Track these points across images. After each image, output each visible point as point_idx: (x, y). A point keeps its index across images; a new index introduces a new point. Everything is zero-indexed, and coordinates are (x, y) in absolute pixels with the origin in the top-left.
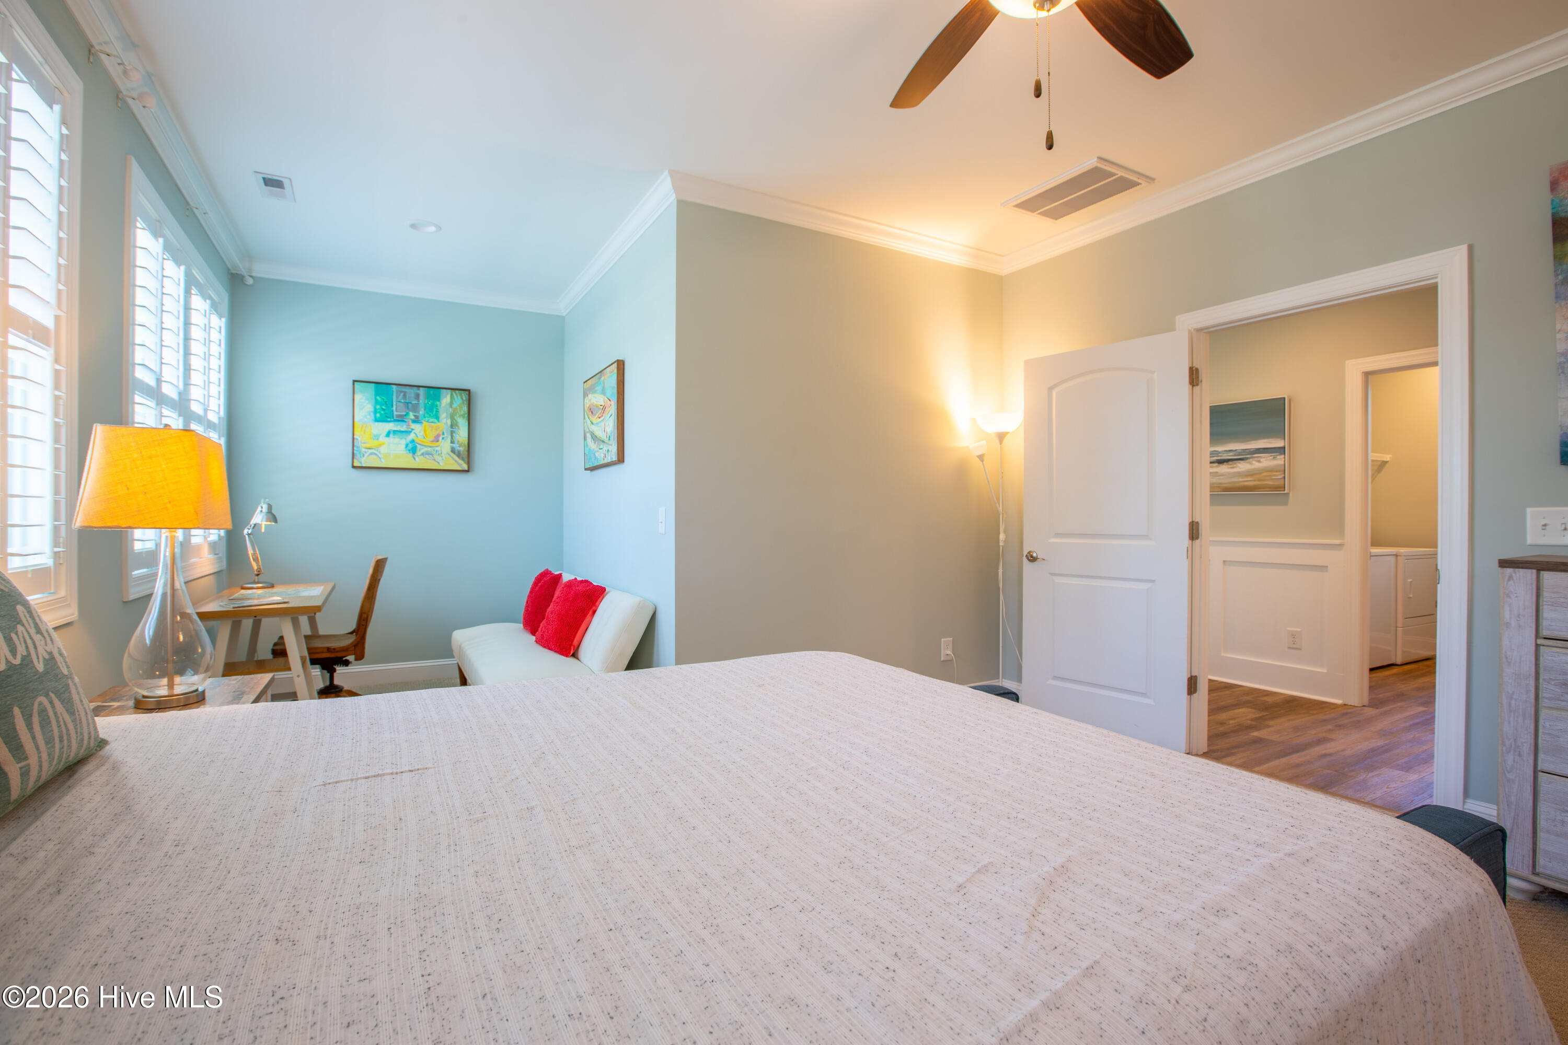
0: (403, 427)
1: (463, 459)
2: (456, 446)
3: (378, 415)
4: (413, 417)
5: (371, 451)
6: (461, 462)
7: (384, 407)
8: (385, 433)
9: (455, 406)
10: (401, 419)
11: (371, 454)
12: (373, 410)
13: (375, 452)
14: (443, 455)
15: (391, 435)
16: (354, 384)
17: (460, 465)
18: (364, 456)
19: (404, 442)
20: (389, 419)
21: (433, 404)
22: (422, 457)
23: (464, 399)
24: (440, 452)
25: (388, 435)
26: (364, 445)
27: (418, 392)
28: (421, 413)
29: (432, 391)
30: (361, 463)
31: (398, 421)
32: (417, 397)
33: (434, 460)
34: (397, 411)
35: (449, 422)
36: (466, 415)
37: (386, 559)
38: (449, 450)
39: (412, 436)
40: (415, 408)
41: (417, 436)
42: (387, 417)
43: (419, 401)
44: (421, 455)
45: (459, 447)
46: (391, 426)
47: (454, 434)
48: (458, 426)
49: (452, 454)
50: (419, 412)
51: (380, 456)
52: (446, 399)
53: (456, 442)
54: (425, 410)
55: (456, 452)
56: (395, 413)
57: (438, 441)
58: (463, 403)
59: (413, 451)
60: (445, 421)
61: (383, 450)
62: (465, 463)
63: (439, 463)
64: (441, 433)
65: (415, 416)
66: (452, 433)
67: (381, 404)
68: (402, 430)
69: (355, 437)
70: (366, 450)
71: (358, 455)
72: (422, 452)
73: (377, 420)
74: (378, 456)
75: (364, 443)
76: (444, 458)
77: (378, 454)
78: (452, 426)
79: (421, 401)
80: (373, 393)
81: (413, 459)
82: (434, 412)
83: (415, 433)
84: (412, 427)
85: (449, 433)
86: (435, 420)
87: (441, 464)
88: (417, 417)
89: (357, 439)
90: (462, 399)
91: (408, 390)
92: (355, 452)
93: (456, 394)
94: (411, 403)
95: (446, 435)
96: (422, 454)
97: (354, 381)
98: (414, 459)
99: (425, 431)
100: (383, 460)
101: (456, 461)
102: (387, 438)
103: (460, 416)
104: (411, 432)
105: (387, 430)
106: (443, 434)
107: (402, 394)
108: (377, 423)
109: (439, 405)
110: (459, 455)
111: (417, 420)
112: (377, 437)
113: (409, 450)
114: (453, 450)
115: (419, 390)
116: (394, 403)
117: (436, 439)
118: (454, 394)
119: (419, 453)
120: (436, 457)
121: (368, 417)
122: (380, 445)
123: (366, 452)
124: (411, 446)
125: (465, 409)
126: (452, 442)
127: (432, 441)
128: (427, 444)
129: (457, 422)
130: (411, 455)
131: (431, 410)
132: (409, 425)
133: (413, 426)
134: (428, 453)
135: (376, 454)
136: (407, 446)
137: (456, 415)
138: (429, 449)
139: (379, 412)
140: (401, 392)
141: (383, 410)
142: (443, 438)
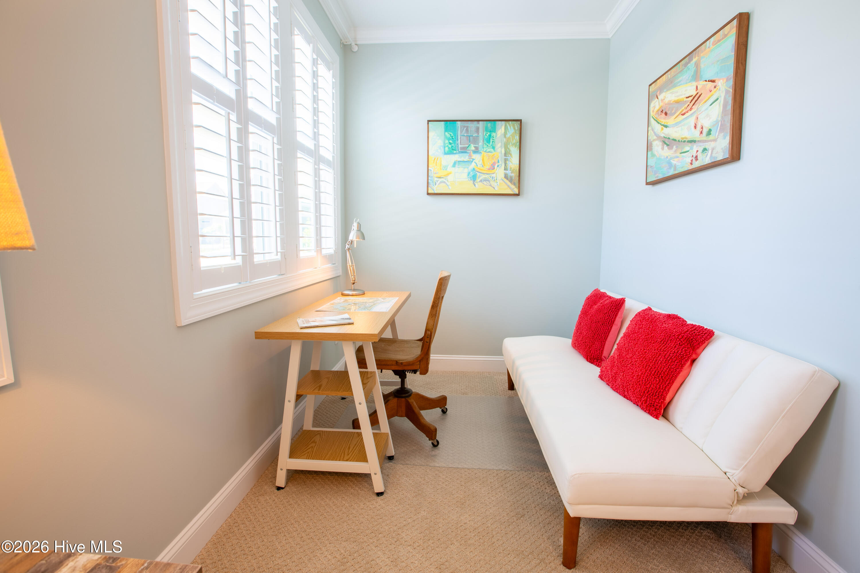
0: (465, 157)
1: (514, 184)
2: (509, 172)
3: (447, 149)
4: (474, 149)
5: (441, 180)
6: (513, 187)
7: (451, 141)
8: (452, 164)
9: (508, 135)
10: (464, 150)
11: (441, 182)
12: (442, 145)
13: (445, 180)
14: (498, 181)
15: (457, 165)
16: (428, 124)
17: (512, 190)
18: (436, 185)
19: (466, 171)
20: (455, 152)
21: (490, 135)
22: (481, 183)
23: (516, 128)
24: (495, 178)
25: (454, 165)
26: (436, 175)
27: (478, 125)
28: (480, 144)
29: (489, 124)
30: (433, 190)
31: (462, 152)
32: (478, 129)
33: (491, 185)
34: (461, 145)
35: (503, 151)
36: (518, 144)
37: (449, 276)
38: (503, 176)
39: (473, 165)
40: (475, 140)
41: (477, 166)
42: (453, 150)
43: (478, 134)
44: (479, 182)
45: (512, 173)
46: (456, 157)
47: (507, 162)
48: (511, 154)
49: (505, 180)
50: (478, 144)
51: (448, 184)
52: (501, 129)
53: (509, 169)
54: (483, 141)
55: (509, 177)
56: (460, 146)
57: (494, 169)
58: (516, 132)
59: (474, 178)
60: (500, 150)
61: (450, 178)
62: (516, 187)
63: (494, 188)
64: (496, 161)
65: (475, 147)
66: (506, 160)
67: (449, 139)
68: (465, 160)
69: (429, 168)
70: (438, 179)
71: (431, 183)
72: (480, 179)
73: (446, 154)
74: (447, 184)
75: (436, 173)
76: (498, 183)
77: (446, 181)
78: (505, 155)
79: (480, 134)
80: (443, 129)
81: (474, 186)
82: (491, 143)
83: (475, 162)
84: (472, 157)
85: (503, 161)
86: (492, 150)
87: (496, 189)
88: (477, 148)
89: (431, 170)
90: (514, 129)
91: (469, 124)
92: (429, 181)
93: (509, 125)
94: (472, 136)
95: (500, 163)
96: (481, 181)
97: (429, 121)
98: (475, 185)
99: (483, 160)
100: (450, 187)
101: (508, 186)
102: (453, 168)
103: (513, 145)
104: (472, 161)
105: (453, 162)
106: (498, 162)
107: (465, 129)
108: (445, 156)
109: (495, 137)
110: (511, 181)
111: (477, 151)
112: (445, 168)
113: (471, 178)
114: (506, 177)
115: (478, 123)
116: (459, 137)
117: (492, 167)
118: (507, 124)
119: (478, 180)
120: (492, 183)
121: (439, 151)
122: (448, 175)
123: (437, 181)
124: (472, 174)
125: (517, 138)
126: (505, 169)
127: (489, 169)
128: (485, 172)
129: (510, 151)
130: (472, 182)
131: (488, 141)
132: (470, 156)
133: (474, 156)
134: (486, 180)
135: (445, 182)
136: (469, 173)
137: (509, 144)
138: (487, 176)
139: (447, 146)
140: (464, 127)
141: (450, 144)
142: (498, 166)
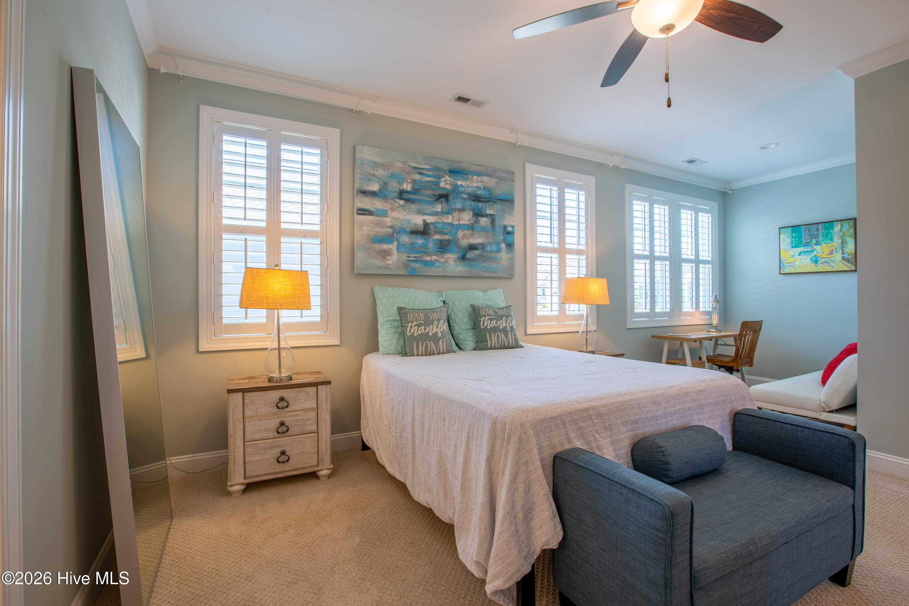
1: (851, 263)
2: (846, 255)
3: (794, 244)
4: (815, 242)
5: (789, 264)
6: (850, 265)
7: (797, 239)
8: (798, 254)
9: (844, 230)
10: (807, 244)
11: (790, 266)
12: (790, 242)
13: (792, 265)
14: (836, 262)
15: (802, 254)
16: (779, 230)
17: (849, 267)
18: (786, 267)
19: (809, 257)
20: (800, 246)
21: (828, 232)
22: (821, 265)
23: (851, 225)
24: (834, 261)
25: (800, 254)
26: (786, 262)
27: (818, 226)
28: (820, 239)
29: (827, 225)
30: (784, 271)
31: (806, 245)
32: (818, 229)
33: (830, 266)
34: (804, 240)
35: (840, 241)
36: (853, 235)
38: (841, 258)
39: (815, 253)
40: (816, 237)
41: (818, 253)
42: (798, 244)
43: (818, 232)
44: (820, 264)
45: (848, 256)
46: (801, 249)
47: (844, 249)
48: (847, 243)
49: (843, 261)
50: (819, 239)
51: (795, 267)
52: (837, 227)
53: (846, 253)
54: (823, 237)
55: (846, 259)
56: (804, 241)
57: (832, 254)
58: (850, 227)
59: (816, 262)
60: (837, 241)
61: (797, 263)
62: (853, 265)
63: (833, 267)
64: (834, 249)
65: (816, 241)
66: (842, 248)
67: (795, 238)
68: (808, 250)
69: (781, 258)
70: (787, 264)
71: (782, 267)
72: (821, 262)
73: (793, 247)
74: (794, 267)
75: (785, 261)
76: (837, 264)
77: (794, 265)
78: (842, 243)
79: (820, 232)
80: (791, 232)
81: (815, 267)
82: (829, 237)
83: (816, 251)
84: (814, 248)
85: (840, 248)
86: (830, 242)
87: (835, 268)
88: (817, 242)
89: (782, 259)
90: (849, 225)
91: (810, 227)
92: (781, 266)
93: (845, 223)
94: (813, 234)
95: (838, 250)
96: (822, 263)
97: (780, 228)
98: (817, 266)
99: (823, 249)
100: (797, 269)
101: (846, 265)
102: (799, 256)
103: (848, 236)
104: (814, 250)
105: (799, 252)
106: (836, 249)
107: (808, 230)
108: (793, 249)
109: (832, 232)
110: (848, 261)
111: (817, 243)
112: (793, 256)
113: (813, 261)
114: (843, 258)
115: (818, 225)
116: (803, 236)
117: (831, 253)
118: (843, 223)
119: (819, 263)
120: (832, 264)
121: (788, 246)
122: (795, 261)
123: (787, 265)
124: (814, 259)
125: (852, 231)
126: (842, 254)
127: (828, 255)
128: (825, 257)
129: (846, 240)
130: (814, 264)
131: (827, 235)
132: (812, 247)
133: (815, 247)
134: (825, 262)
135: (792, 266)
136: (812, 259)
137: (845, 236)
138: (826, 259)
139: (794, 242)
140: (807, 229)
141: (796, 241)
142: (836, 252)
